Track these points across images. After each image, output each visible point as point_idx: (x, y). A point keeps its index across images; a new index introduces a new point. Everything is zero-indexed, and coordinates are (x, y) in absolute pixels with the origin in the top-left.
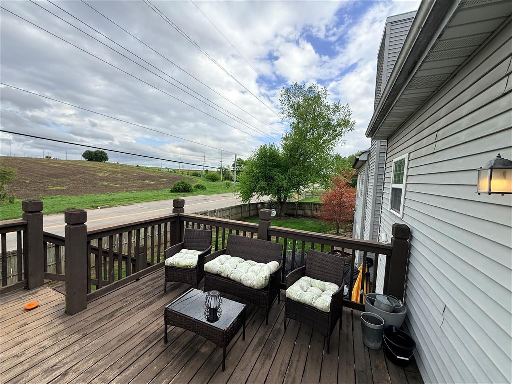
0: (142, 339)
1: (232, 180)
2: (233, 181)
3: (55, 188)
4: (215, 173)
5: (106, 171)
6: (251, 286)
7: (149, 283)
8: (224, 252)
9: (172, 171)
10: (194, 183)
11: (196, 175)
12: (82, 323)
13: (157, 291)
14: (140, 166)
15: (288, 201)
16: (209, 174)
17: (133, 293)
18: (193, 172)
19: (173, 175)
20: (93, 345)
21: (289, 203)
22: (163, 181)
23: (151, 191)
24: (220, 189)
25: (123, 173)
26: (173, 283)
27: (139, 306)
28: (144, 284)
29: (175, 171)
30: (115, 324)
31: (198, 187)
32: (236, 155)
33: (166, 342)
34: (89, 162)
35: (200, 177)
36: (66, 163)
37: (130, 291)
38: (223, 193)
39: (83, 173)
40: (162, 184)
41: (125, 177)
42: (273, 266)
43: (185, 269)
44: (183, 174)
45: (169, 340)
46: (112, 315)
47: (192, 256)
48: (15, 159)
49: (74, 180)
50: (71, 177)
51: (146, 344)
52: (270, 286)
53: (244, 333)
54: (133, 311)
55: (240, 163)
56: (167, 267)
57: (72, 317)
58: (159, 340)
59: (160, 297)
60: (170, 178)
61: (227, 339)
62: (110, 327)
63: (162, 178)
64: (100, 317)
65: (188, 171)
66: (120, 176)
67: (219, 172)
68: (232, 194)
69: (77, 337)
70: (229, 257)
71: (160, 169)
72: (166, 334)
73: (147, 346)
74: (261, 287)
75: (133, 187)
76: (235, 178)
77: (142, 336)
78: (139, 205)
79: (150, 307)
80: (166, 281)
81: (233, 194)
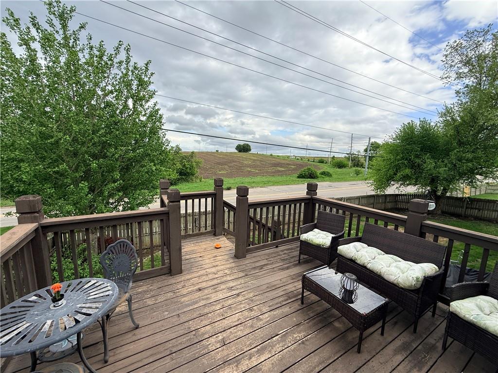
0: (283, 293)
1: (362, 166)
2: (364, 168)
3: (220, 172)
4: (342, 159)
5: (250, 159)
6: (395, 282)
7: (285, 252)
8: (359, 240)
9: (299, 158)
10: (320, 169)
11: (321, 161)
12: (244, 266)
13: (292, 260)
14: (274, 154)
15: (448, 194)
16: (336, 161)
17: (274, 255)
18: (319, 159)
19: (300, 162)
20: (251, 283)
21: (451, 198)
22: (291, 168)
23: (282, 175)
24: (348, 177)
25: (261, 161)
26: (306, 256)
27: (280, 267)
28: (282, 251)
29: (302, 158)
30: (264, 274)
31: (323, 173)
32: (370, 138)
33: (302, 303)
34: (239, 153)
35: (326, 163)
36: (226, 154)
37: (272, 253)
38: (351, 180)
39: (236, 162)
40: (290, 170)
41: (262, 164)
42: (429, 269)
43: (318, 247)
44: (308, 160)
45: (304, 302)
46: (261, 267)
47: (325, 236)
48: (202, 153)
49: (230, 167)
50: (229, 165)
51: (286, 298)
52: (422, 290)
53: (383, 327)
54: (275, 269)
55: (375, 147)
56: (301, 241)
57: (238, 260)
58: (296, 298)
59: (295, 265)
60: (297, 165)
61: (364, 324)
62: (261, 276)
63: (290, 164)
64: (254, 266)
65: (314, 157)
66: (258, 163)
67: (347, 158)
68: (361, 182)
69: (242, 274)
70: (365, 245)
71: (288, 157)
72: (303, 296)
73: (287, 300)
74: (409, 286)
75: (267, 172)
76: (366, 164)
77: (283, 291)
78: (272, 188)
79: (288, 271)
80: (300, 253)
81: (363, 182)
